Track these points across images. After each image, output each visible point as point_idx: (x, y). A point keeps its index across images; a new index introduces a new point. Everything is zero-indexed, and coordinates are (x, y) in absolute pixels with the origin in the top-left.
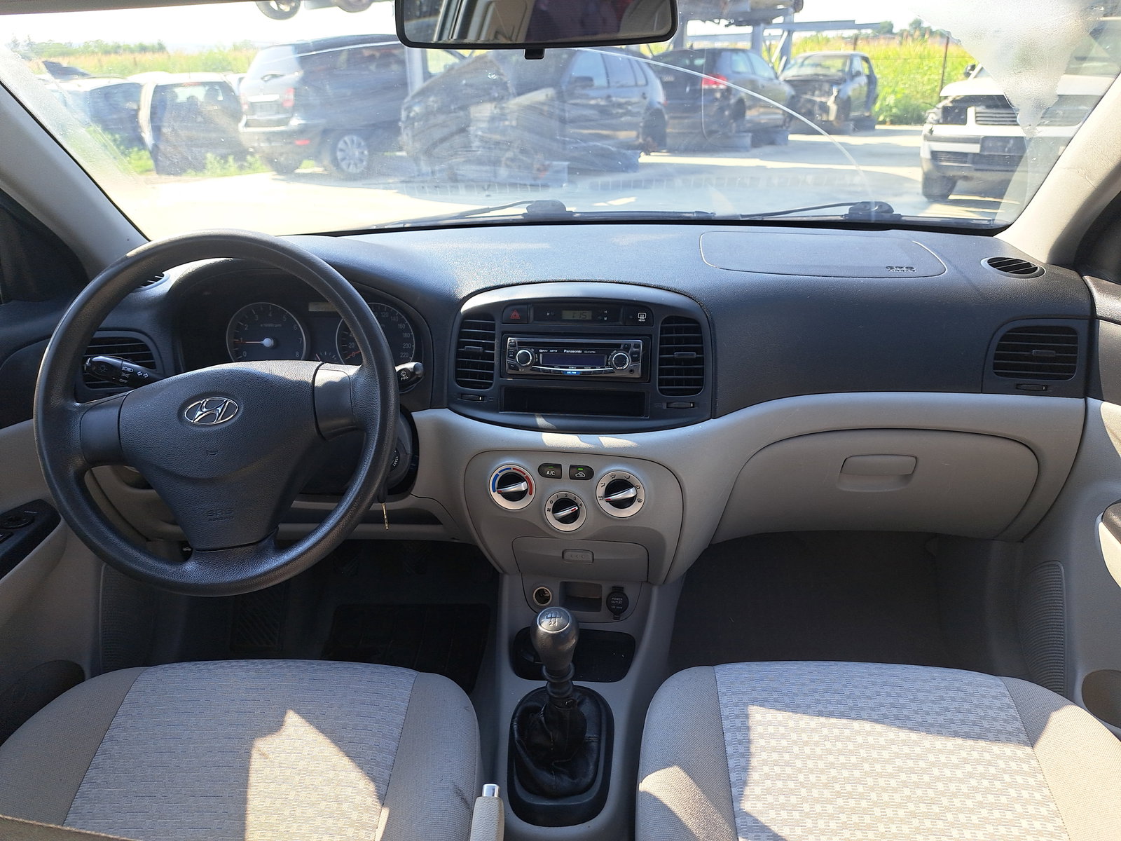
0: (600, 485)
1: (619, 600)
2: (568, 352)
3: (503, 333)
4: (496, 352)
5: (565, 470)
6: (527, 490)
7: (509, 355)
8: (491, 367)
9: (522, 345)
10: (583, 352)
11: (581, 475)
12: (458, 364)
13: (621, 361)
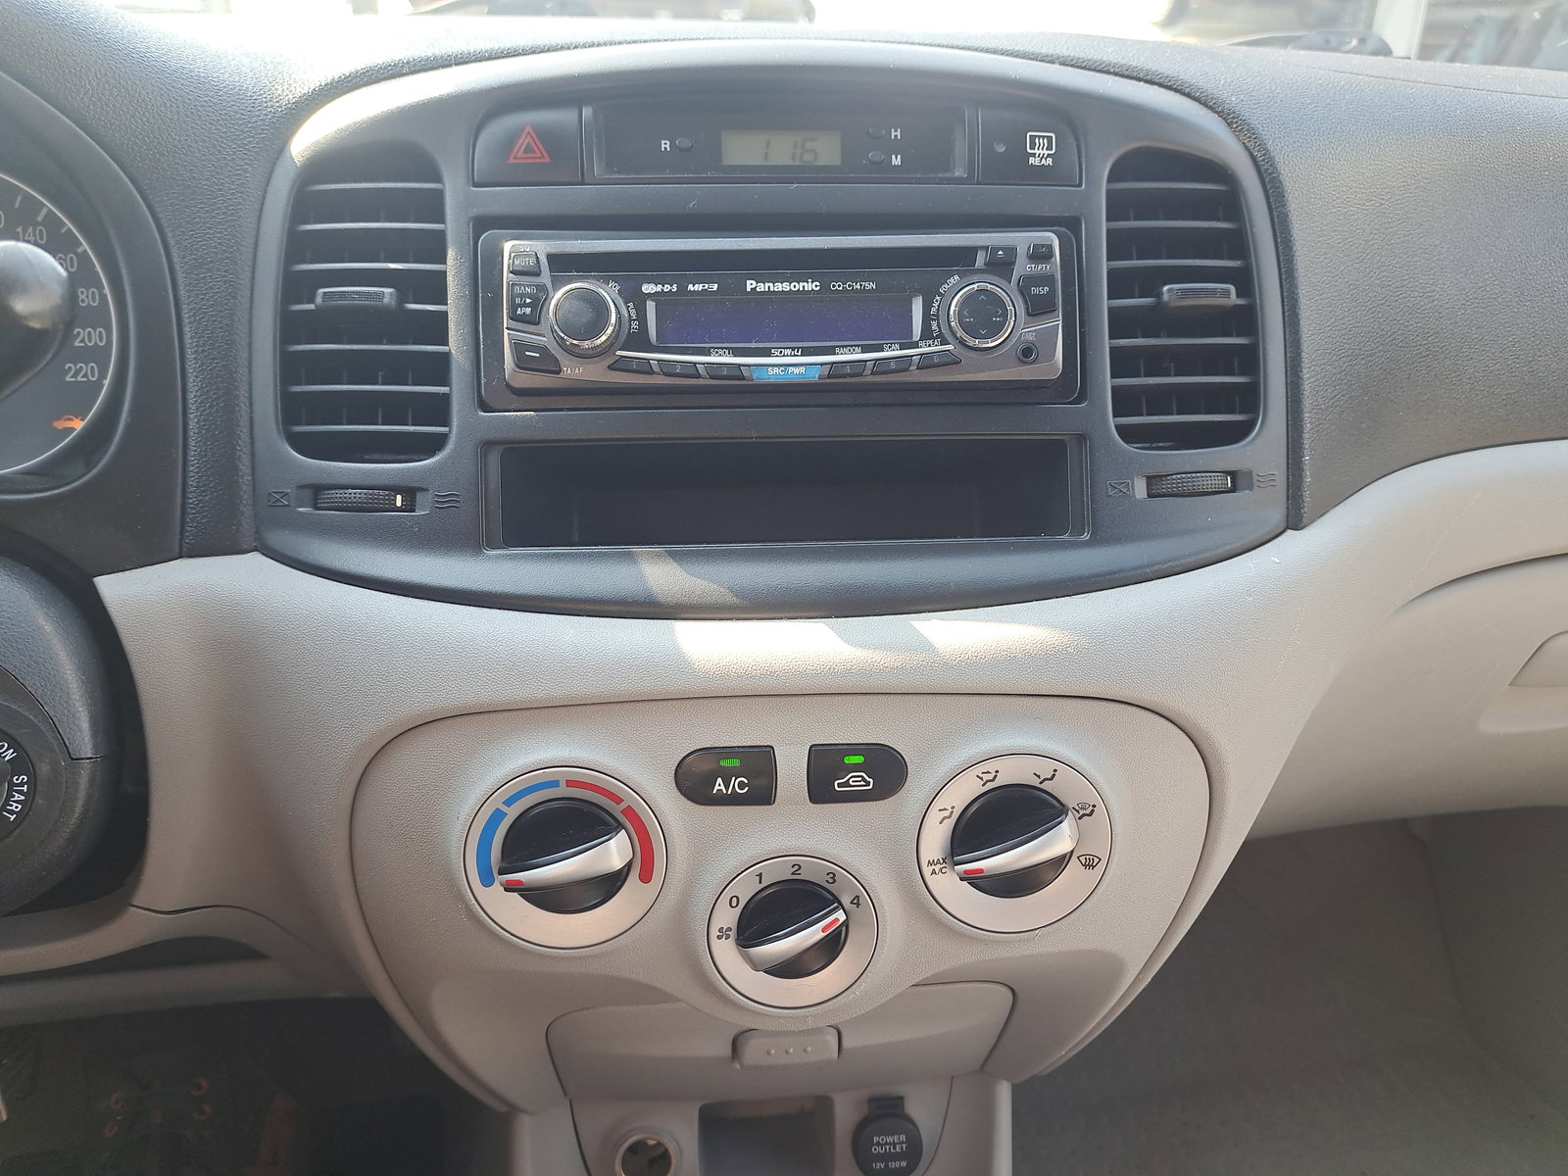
0: (934, 816)
1: (897, 1141)
2: (761, 287)
3: (483, 224)
4: (455, 308)
5: (792, 770)
6: (629, 866)
7: (513, 307)
8: (438, 369)
9: (564, 265)
10: (824, 287)
11: (857, 781)
12: (291, 368)
13: (984, 315)
